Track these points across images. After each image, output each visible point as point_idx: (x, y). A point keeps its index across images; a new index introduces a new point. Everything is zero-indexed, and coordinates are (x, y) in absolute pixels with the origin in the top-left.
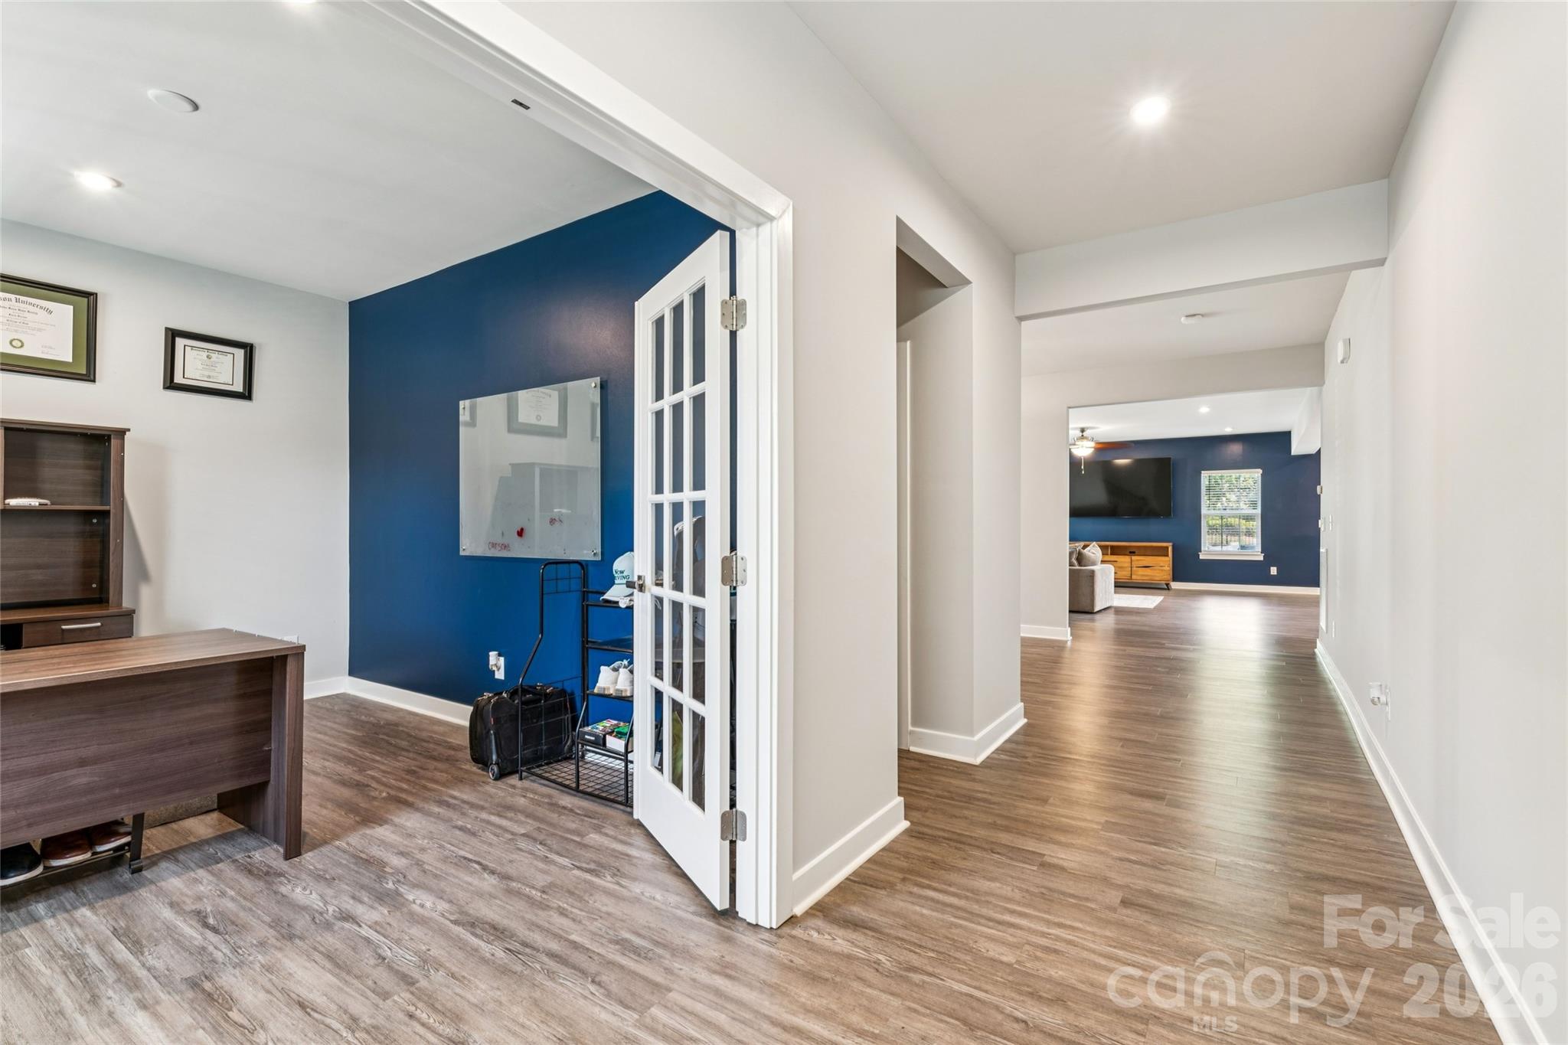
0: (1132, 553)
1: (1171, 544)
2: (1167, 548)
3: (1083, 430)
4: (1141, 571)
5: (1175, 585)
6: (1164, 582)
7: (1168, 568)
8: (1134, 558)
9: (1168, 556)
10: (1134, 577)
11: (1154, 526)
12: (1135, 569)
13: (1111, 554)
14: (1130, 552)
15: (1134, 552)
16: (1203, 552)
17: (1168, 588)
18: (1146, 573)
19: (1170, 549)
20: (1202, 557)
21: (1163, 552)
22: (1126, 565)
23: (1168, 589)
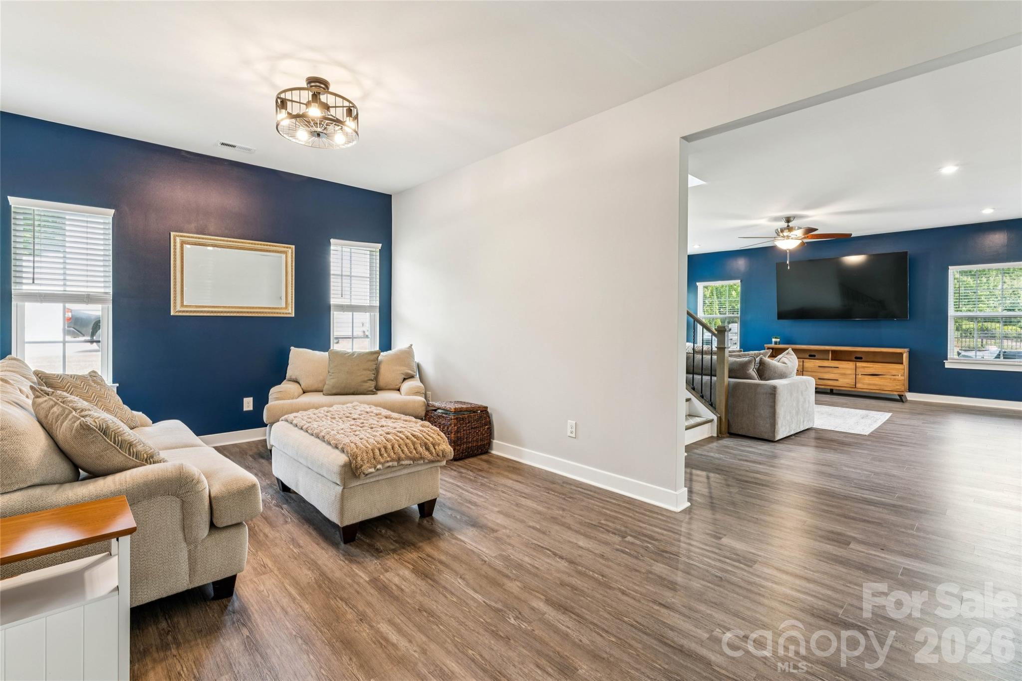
0: (859, 359)
1: (906, 350)
2: (901, 354)
3: (788, 220)
4: (868, 380)
5: (911, 396)
6: (896, 393)
7: (903, 378)
8: (859, 364)
9: (902, 363)
10: (858, 385)
11: (888, 329)
12: (860, 376)
13: (832, 360)
14: (856, 358)
15: (861, 358)
16: (949, 361)
17: (901, 399)
18: (873, 382)
19: (905, 357)
20: (948, 365)
21: (896, 359)
22: (849, 372)
23: (902, 401)
